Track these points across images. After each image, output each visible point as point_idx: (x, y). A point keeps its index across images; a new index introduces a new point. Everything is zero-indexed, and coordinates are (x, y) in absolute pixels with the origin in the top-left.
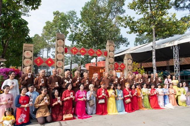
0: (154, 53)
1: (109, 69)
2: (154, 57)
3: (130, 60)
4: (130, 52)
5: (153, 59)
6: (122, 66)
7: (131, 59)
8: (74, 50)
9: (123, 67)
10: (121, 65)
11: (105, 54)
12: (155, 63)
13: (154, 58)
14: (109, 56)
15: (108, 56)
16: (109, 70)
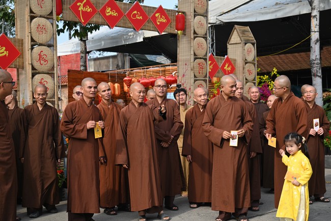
0: (315, 24)
1: (195, 76)
2: (315, 36)
3: (249, 45)
4: (220, 18)
5: (312, 44)
6: (226, 68)
7: (253, 44)
8: (84, 6)
9: (229, 69)
10: (224, 65)
11: (180, 25)
12: (318, 57)
13: (317, 41)
14: (195, 33)
15: (192, 32)
16: (195, 81)
